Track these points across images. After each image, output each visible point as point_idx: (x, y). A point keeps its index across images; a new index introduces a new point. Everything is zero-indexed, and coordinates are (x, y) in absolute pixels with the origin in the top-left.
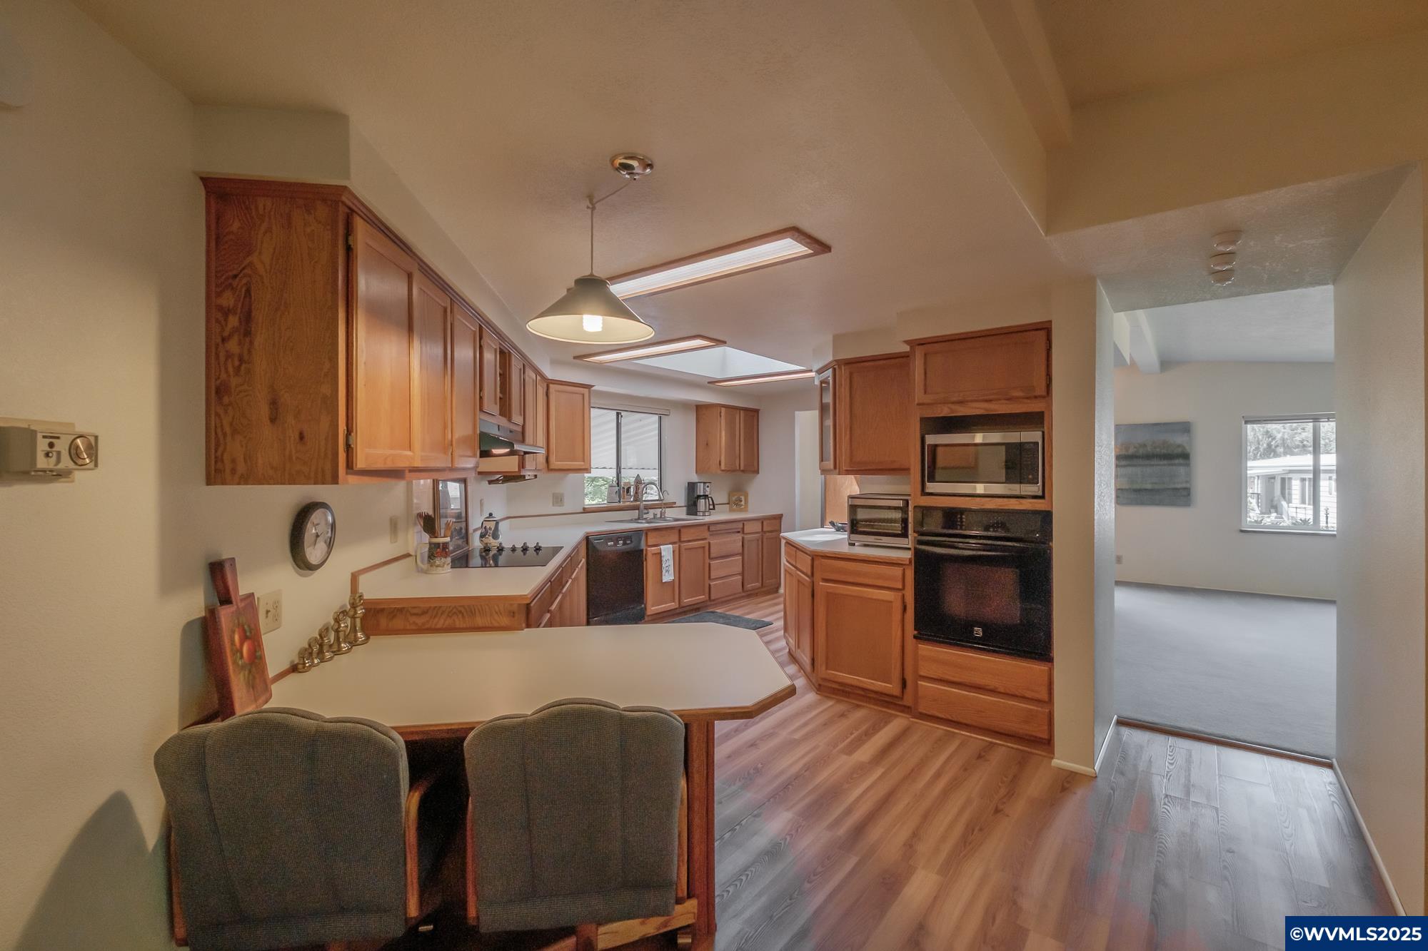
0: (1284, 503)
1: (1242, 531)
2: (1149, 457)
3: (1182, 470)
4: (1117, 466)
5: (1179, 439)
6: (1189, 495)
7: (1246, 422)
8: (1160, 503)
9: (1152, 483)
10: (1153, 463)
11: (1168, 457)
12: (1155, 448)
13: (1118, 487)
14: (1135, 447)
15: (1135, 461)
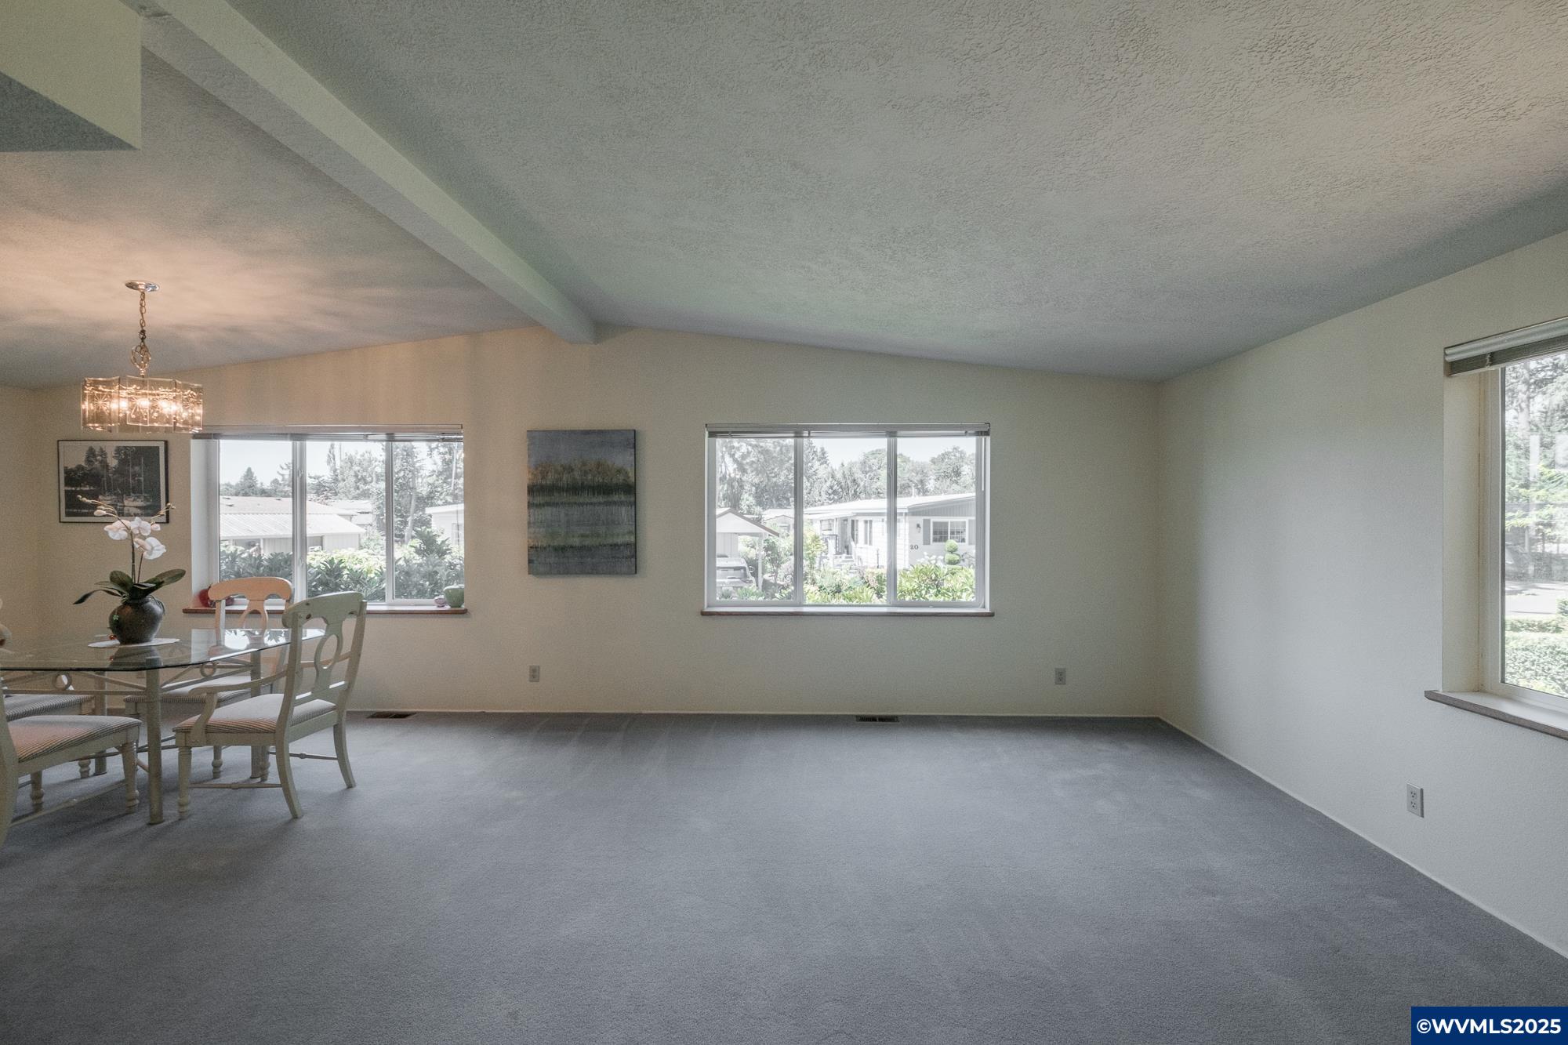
0: (853, 543)
1: (704, 614)
2: (575, 489)
3: (624, 512)
4: (530, 505)
5: (620, 459)
6: (635, 556)
7: (712, 434)
8: (594, 571)
9: (582, 536)
10: (581, 500)
11: (605, 489)
12: (586, 473)
13: (532, 544)
14: (556, 471)
15: (556, 497)
